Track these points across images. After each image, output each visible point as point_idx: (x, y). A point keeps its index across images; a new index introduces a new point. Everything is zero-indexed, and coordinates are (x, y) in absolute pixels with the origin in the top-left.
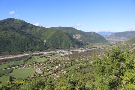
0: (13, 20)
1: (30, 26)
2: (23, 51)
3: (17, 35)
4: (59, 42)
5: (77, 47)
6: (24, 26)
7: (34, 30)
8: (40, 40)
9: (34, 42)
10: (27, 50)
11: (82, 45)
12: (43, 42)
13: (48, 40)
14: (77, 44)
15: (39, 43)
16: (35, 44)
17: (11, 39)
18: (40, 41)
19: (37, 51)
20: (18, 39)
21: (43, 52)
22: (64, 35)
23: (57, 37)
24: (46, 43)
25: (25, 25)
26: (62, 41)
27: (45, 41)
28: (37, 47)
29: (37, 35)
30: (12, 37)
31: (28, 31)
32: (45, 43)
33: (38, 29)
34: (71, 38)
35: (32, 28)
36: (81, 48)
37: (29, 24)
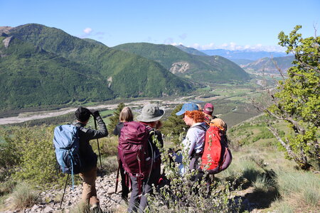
0: (40, 27)
1: (77, 43)
2: (66, 103)
3: (52, 66)
4: (140, 83)
5: (176, 94)
6: (63, 43)
7: (86, 52)
8: (100, 77)
9: (87, 83)
10: (74, 100)
11: (189, 88)
12: (105, 81)
13: (116, 78)
14: (178, 86)
15: (98, 84)
16: (90, 87)
17: (40, 77)
18: (99, 79)
19: (93, 101)
20: (54, 76)
21: (107, 104)
22: (151, 68)
23: (136, 71)
24: (113, 83)
25: (67, 41)
26: (146, 80)
27: (110, 79)
28: (94, 93)
29: (93, 64)
30: (41, 72)
31: (73, 54)
32: (110, 85)
33: (95, 51)
34: (166, 73)
35: (82, 47)
36: (186, 95)
37: (75, 38)
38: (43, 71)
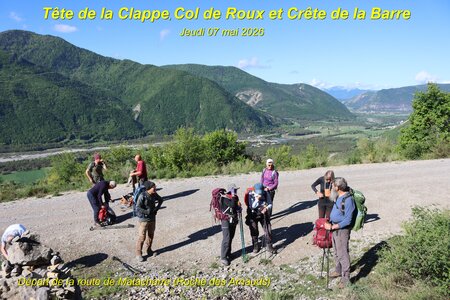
0: (27, 35)
1: (85, 57)
2: (57, 141)
3: (37, 85)
4: (187, 112)
5: (248, 130)
6: (63, 57)
7: (100, 70)
8: (121, 103)
9: (96, 110)
10: (72, 137)
11: (269, 123)
12: (130, 111)
13: (147, 105)
14: (250, 119)
15: (118, 112)
16: (102, 118)
17: (14, 99)
18: (118, 107)
19: (105, 140)
20: (39, 98)
21: (130, 143)
22: (205, 88)
23: (180, 94)
24: (142, 114)
25: (68, 54)
26: (198, 108)
27: (138, 108)
28: (109, 126)
29: (109, 87)
30: (17, 92)
31: (78, 74)
32: (136, 116)
33: (114, 68)
34: (230, 99)
35: (93, 64)
36: (265, 132)
37: (81, 50)
38: (20, 91)
